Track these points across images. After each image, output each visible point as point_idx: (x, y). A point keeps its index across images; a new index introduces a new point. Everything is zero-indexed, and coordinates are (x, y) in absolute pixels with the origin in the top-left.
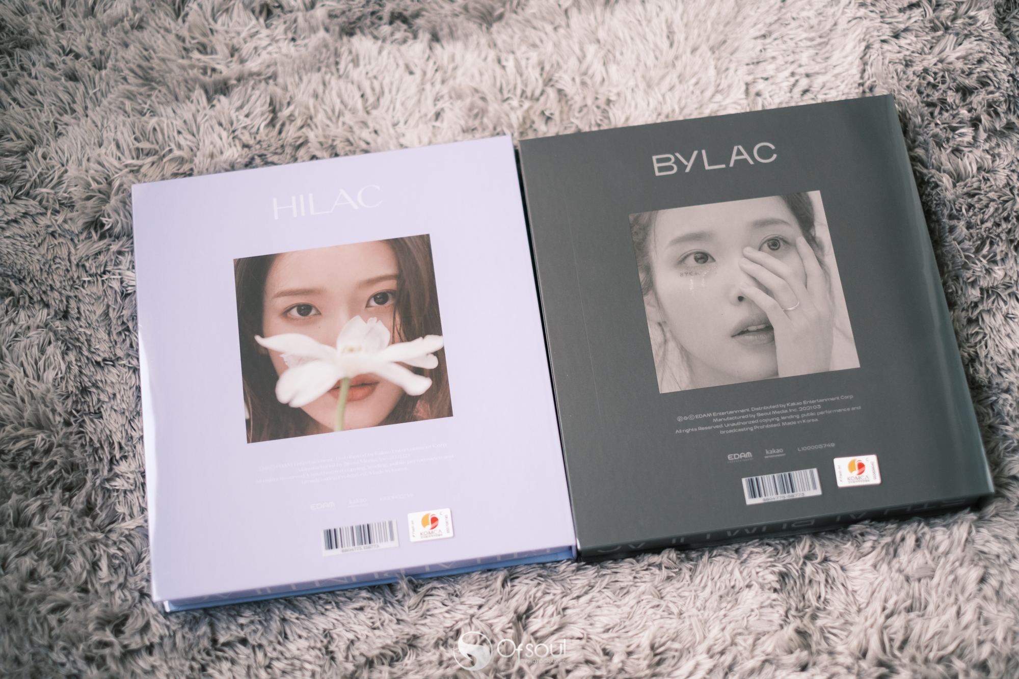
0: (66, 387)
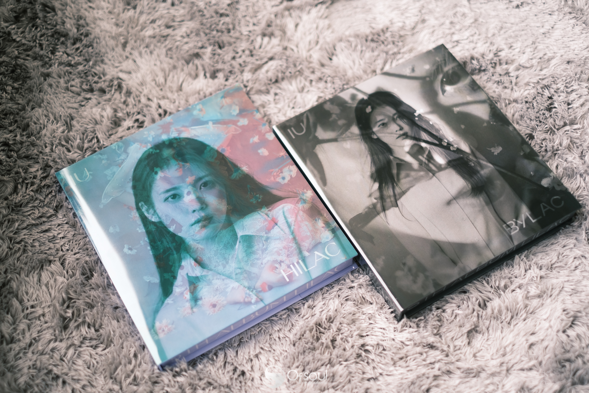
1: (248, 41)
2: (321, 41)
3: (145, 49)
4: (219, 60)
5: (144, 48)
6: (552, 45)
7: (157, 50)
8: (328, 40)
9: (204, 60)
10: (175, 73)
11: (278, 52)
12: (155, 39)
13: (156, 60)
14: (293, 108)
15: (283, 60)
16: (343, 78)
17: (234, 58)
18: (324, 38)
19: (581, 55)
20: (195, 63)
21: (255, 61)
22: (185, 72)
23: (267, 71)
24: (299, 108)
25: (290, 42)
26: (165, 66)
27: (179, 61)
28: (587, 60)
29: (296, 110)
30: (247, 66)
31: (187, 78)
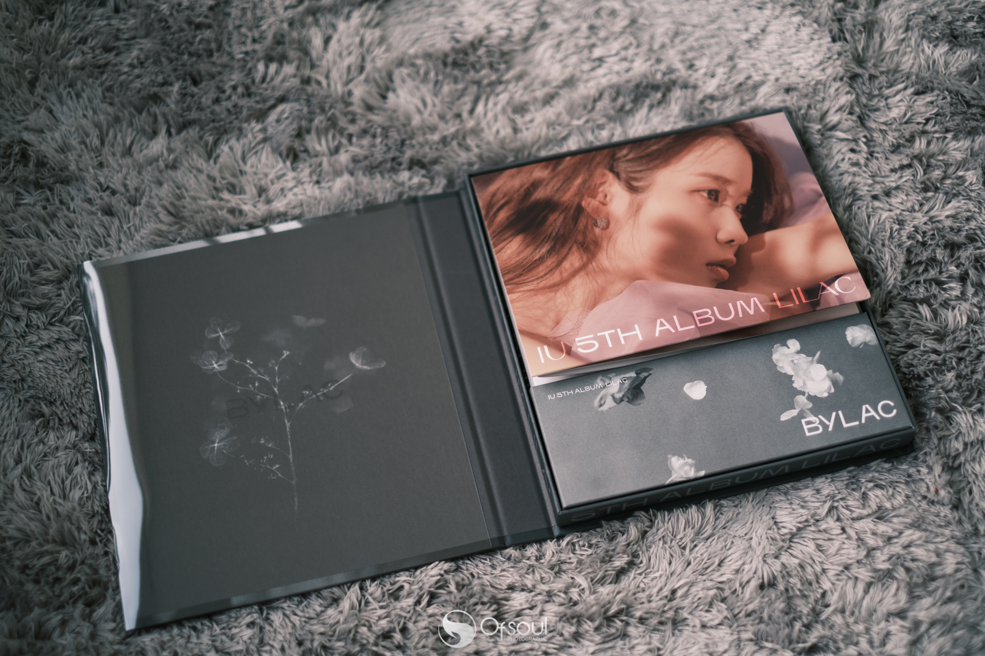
0: (92, 507)
1: (242, 71)
2: (369, 67)
3: (68, 89)
4: (192, 105)
5: (65, 88)
6: (761, 61)
7: (88, 91)
8: (379, 63)
9: (168, 106)
10: (117, 130)
11: (293, 88)
12: (83, 72)
13: (86, 108)
14: (318, 182)
15: (302, 101)
16: (403, 130)
17: (217, 101)
18: (373, 61)
19: (809, 78)
20: (152, 110)
21: (254, 105)
22: (135, 126)
23: (278, 121)
24: (328, 181)
25: (315, 70)
26: (102, 117)
27: (125, 108)
28: (819, 87)
29: (323, 185)
30: (241, 112)
31: (137, 137)
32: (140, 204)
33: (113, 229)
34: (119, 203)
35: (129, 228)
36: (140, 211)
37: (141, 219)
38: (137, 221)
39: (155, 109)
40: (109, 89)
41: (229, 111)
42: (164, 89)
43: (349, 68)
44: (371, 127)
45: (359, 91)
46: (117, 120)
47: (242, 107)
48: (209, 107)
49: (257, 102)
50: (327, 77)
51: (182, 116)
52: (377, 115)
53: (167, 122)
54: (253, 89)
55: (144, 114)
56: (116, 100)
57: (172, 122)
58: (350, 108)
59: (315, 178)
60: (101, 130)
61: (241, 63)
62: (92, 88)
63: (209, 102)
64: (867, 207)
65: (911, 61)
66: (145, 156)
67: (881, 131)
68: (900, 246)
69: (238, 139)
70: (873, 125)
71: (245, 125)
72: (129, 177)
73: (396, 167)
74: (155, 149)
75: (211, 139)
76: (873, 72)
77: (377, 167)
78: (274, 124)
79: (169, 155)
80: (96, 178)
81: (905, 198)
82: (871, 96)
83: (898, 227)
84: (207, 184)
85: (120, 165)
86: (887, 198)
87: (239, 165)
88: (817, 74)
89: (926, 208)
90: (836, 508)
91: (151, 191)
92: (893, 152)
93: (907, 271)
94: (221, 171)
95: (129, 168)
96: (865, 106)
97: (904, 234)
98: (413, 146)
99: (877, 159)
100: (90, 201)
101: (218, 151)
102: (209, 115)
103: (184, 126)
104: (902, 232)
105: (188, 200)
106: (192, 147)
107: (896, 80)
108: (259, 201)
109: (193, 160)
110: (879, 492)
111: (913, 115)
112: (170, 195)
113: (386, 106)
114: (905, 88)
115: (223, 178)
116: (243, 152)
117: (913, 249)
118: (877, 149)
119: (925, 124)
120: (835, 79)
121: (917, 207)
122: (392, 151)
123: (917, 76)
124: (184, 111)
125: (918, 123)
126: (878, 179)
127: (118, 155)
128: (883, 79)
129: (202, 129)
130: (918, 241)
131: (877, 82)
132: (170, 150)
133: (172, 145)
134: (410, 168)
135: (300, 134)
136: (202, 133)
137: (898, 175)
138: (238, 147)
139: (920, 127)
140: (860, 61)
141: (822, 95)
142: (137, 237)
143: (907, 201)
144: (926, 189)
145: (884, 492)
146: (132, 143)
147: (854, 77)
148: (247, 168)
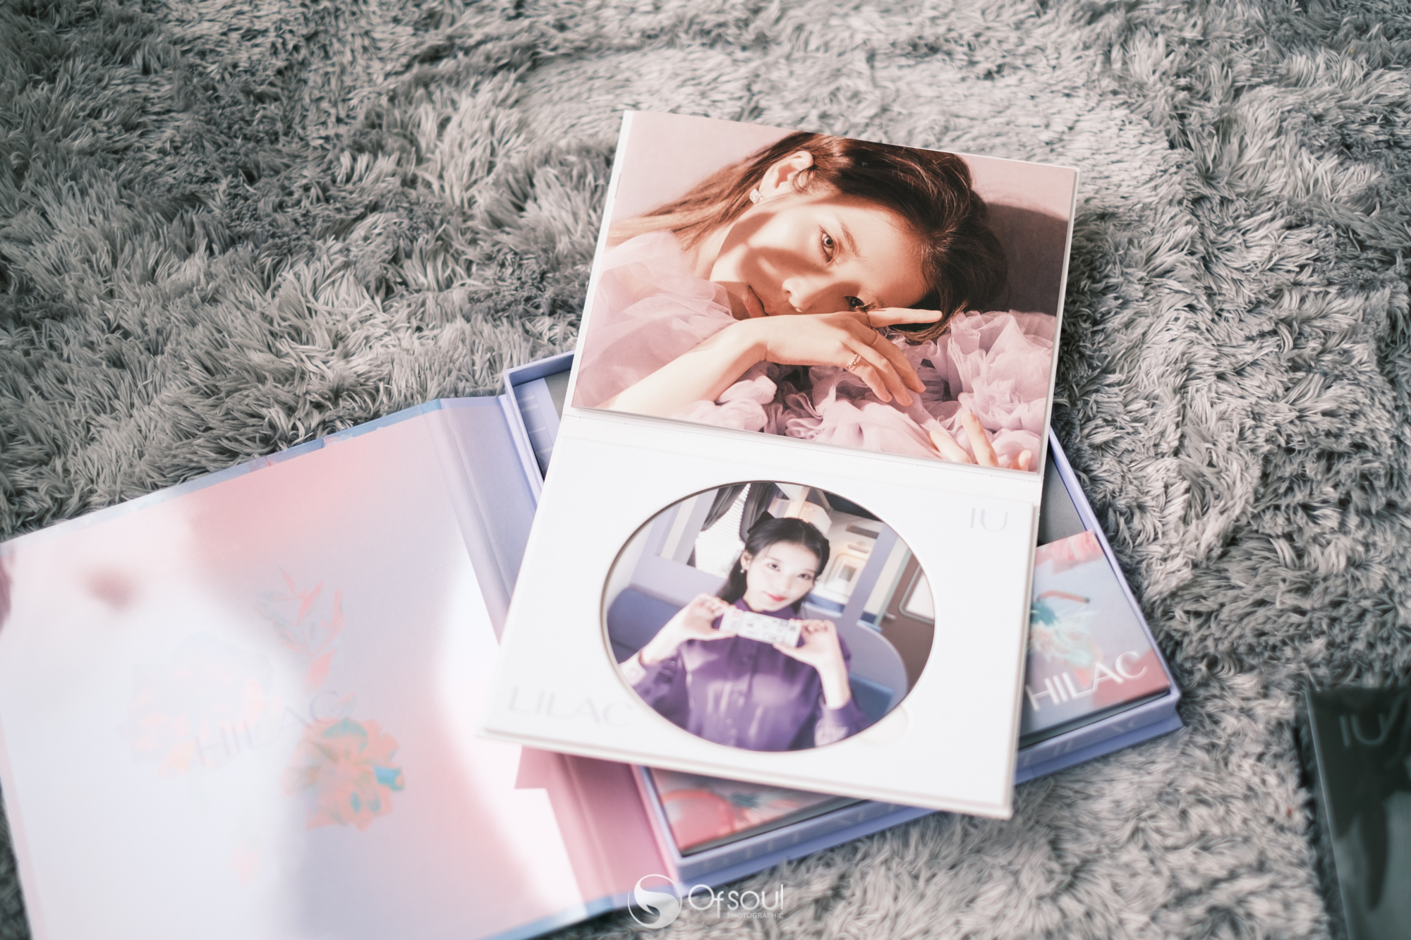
1: (319, 165)
2: (500, 164)
3: (70, 183)
4: (244, 211)
5: (66, 180)
7: (98, 186)
8: (515, 160)
9: (210, 212)
10: (137, 243)
11: (389, 192)
12: (92, 159)
13: (94, 210)
14: (419, 329)
15: (401, 210)
16: (543, 256)
17: (281, 206)
18: (507, 155)
19: (1134, 200)
20: (187, 217)
21: (332, 214)
22: (162, 240)
23: (366, 239)
24: (433, 328)
25: (424, 166)
26: (115, 225)
27: (149, 213)
28: (1147, 212)
29: (425, 333)
30: (314, 225)
31: (165, 254)
32: (163, 353)
33: (122, 386)
34: (132, 351)
35: (145, 387)
36: (162, 362)
37: (163, 374)
38: (158, 377)
39: (193, 216)
40: (128, 185)
41: (296, 221)
42: (206, 187)
43: (472, 164)
44: (499, 251)
45: (485, 198)
46: (137, 229)
47: (315, 217)
48: (268, 215)
49: (339, 210)
50: (441, 177)
51: (229, 228)
52: (508, 233)
53: (208, 235)
54: (333, 191)
55: (176, 222)
56: (137, 200)
57: (214, 235)
58: (470, 223)
59: (415, 323)
60: (113, 244)
61: (320, 152)
62: (103, 181)
63: (269, 209)
64: (1210, 390)
65: (1283, 180)
66: (173, 283)
67: (1234, 280)
68: (1252, 450)
69: (307, 263)
70: (1223, 272)
71: (319, 243)
72: (148, 313)
73: (532, 310)
74: (188, 272)
75: (269, 262)
76: (1226, 193)
77: (504, 310)
78: (360, 242)
79: (208, 284)
80: (102, 313)
81: (1264, 379)
82: (1221, 229)
83: (1253, 423)
84: (260, 327)
85: (136, 295)
86: (1238, 379)
87: (308, 301)
88: (1145, 195)
89: (1293, 395)
90: (1143, 830)
91: (179, 334)
92: (1249, 311)
93: (1262, 490)
94: (280, 308)
95: (149, 300)
96: (1213, 243)
97: (1262, 434)
98: (558, 281)
99: (1227, 320)
100: (91, 346)
101: (278, 279)
102: (267, 227)
103: (233, 242)
104: (1259, 431)
105: (232, 348)
106: (241, 273)
107: (1258, 207)
108: (333, 354)
109: (241, 291)
110: (1203, 811)
111: (1282, 259)
112: (206, 341)
113: (522, 222)
114: (1273, 219)
115: (284, 320)
116: (315, 282)
117: (1272, 457)
118: (1225, 306)
119: (1298, 273)
120: (1170, 203)
121: (1280, 392)
122: (526, 287)
123: (1289, 202)
124: (232, 220)
125: (1289, 271)
126: (1226, 350)
127: (135, 280)
128: (1240, 203)
129: (257, 247)
130: (1279, 446)
131: (1232, 208)
132: (210, 276)
133: (213, 270)
134: (551, 314)
135: (395, 260)
136: (257, 252)
137: (1257, 344)
138: (307, 275)
139: (1291, 277)
140: (1208, 177)
141: (1151, 225)
142: (156, 401)
143: (1266, 384)
144: (1295, 367)
145: (1212, 812)
146: (157, 263)
147: (1198, 200)
148: (319, 306)
